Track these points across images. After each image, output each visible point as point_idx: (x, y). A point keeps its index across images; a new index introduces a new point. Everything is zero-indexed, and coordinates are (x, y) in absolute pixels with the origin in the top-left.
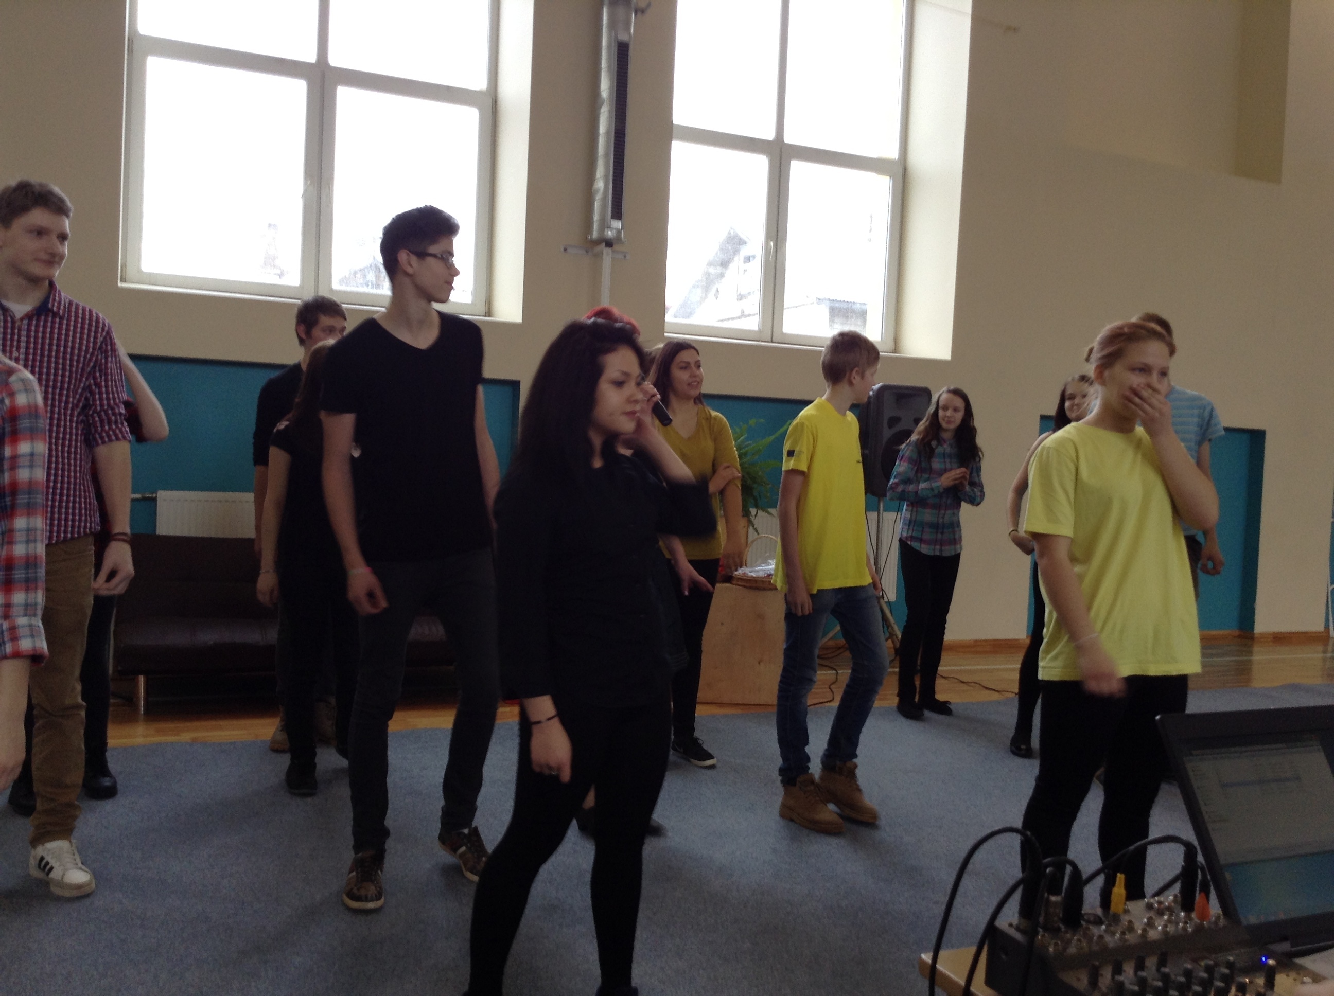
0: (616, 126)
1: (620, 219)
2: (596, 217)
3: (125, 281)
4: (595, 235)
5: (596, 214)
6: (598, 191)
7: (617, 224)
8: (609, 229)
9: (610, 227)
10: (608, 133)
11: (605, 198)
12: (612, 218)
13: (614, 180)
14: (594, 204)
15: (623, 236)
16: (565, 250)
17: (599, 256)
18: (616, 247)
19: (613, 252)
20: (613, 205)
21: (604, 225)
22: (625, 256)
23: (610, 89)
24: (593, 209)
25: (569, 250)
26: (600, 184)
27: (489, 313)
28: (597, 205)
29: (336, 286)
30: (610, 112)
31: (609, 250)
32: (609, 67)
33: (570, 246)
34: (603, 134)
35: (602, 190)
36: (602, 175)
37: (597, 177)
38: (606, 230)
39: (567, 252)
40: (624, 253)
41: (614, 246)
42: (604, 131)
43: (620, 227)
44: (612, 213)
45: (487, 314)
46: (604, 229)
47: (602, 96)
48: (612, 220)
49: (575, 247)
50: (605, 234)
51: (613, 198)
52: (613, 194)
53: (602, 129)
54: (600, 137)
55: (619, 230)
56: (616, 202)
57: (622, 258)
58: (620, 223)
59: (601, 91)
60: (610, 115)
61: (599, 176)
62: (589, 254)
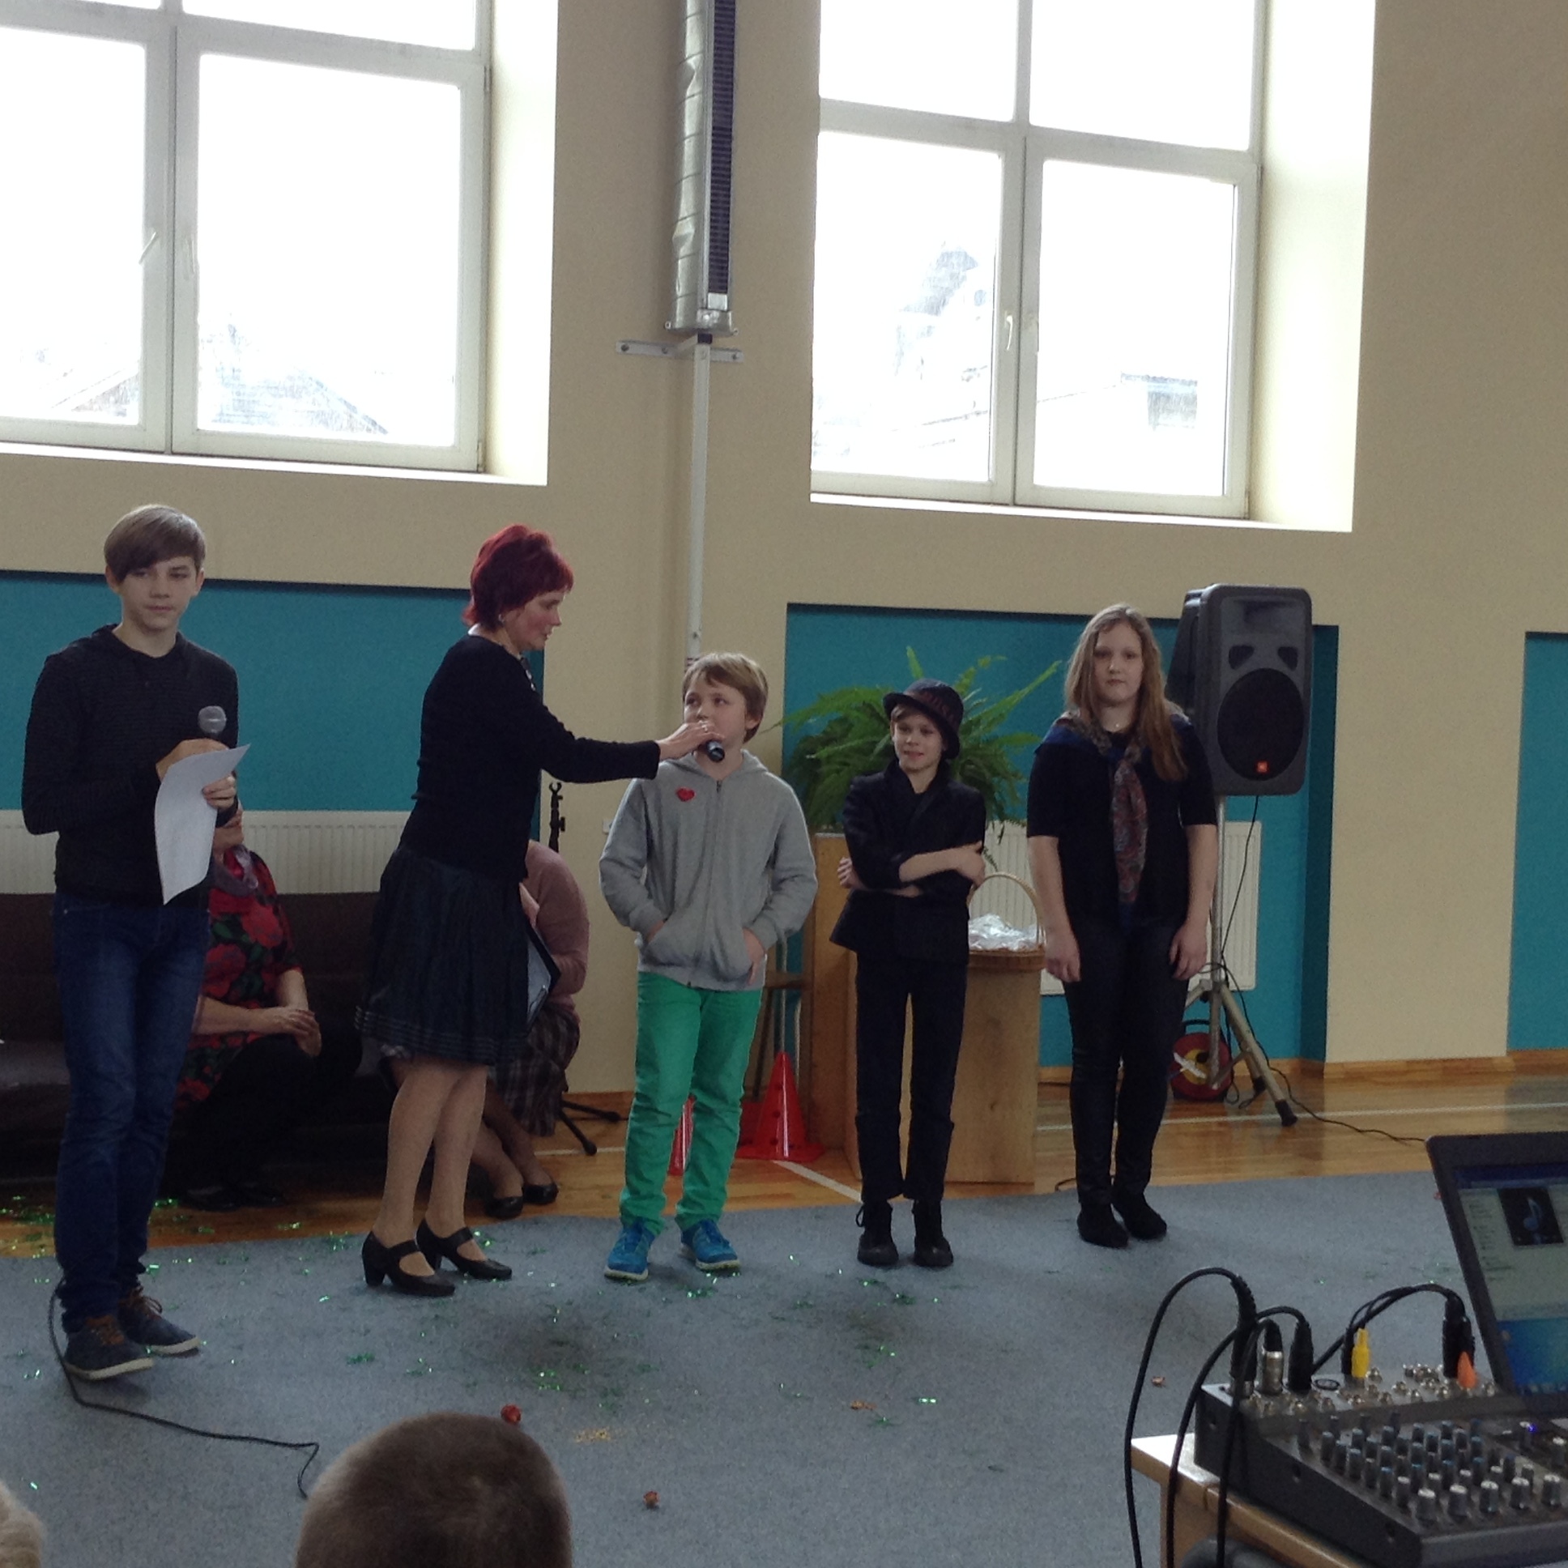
0: (714, 121)
1: (726, 293)
2: (680, 290)
4: (679, 321)
5: (681, 284)
6: (683, 239)
7: (718, 301)
8: (705, 312)
9: (706, 308)
10: (700, 134)
11: (696, 254)
12: (710, 292)
13: (711, 220)
14: (677, 264)
15: (730, 323)
16: (624, 349)
17: (688, 356)
18: (718, 341)
19: (711, 349)
20: (711, 266)
22: (734, 357)
23: (703, 52)
24: (676, 275)
25: (633, 349)
26: (686, 227)
27: (484, 467)
28: (682, 266)
29: (203, 423)
30: (703, 92)
31: (706, 347)
32: (701, 13)
33: (629, 342)
34: (691, 136)
35: (691, 238)
36: (692, 211)
37: (681, 216)
38: (699, 313)
39: (628, 352)
40: (732, 350)
41: (714, 339)
42: (693, 132)
43: (726, 308)
44: (710, 280)
45: (481, 469)
46: (696, 313)
47: (690, 67)
48: (710, 295)
49: (643, 343)
50: (699, 319)
51: (711, 253)
52: (711, 247)
53: (689, 127)
54: (686, 142)
55: (723, 311)
56: (717, 261)
57: (731, 360)
58: (725, 297)
59: (687, 56)
60: (704, 99)
61: (686, 215)
62: (668, 355)
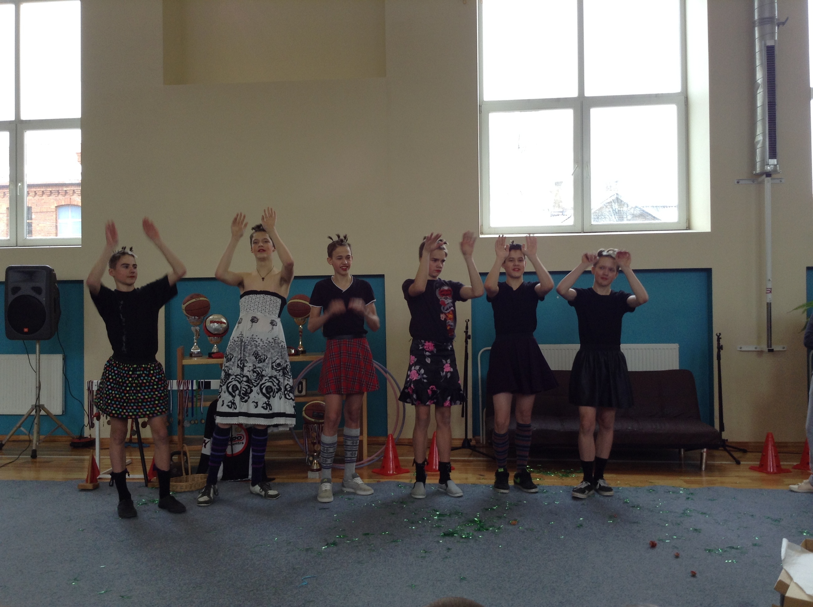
0: (768, 100)
1: (776, 158)
2: (758, 159)
3: (483, 234)
4: (758, 170)
6: (758, 142)
7: (774, 161)
8: (768, 166)
9: (768, 165)
10: (763, 105)
11: (763, 146)
12: (769, 159)
13: (769, 134)
14: (756, 151)
15: (778, 169)
16: (738, 182)
17: (762, 182)
18: (774, 176)
19: (771, 179)
20: (770, 150)
21: (764, 163)
22: (781, 181)
23: (763, 77)
24: (756, 155)
25: (741, 182)
26: (759, 138)
27: (689, 228)
28: (758, 151)
29: (593, 223)
30: (763, 91)
31: (769, 179)
32: (762, 64)
33: (741, 180)
34: (760, 106)
35: (761, 142)
36: (761, 132)
37: (757, 134)
38: (766, 167)
39: (740, 183)
40: (780, 179)
41: (772, 175)
42: (761, 105)
43: (776, 163)
44: (770, 154)
45: (688, 228)
46: (764, 166)
47: (758, 83)
48: (770, 160)
49: (745, 180)
50: (765, 169)
51: (769, 145)
52: (769, 143)
53: (759, 103)
54: (758, 108)
55: (775, 165)
56: (772, 148)
57: (779, 182)
58: (775, 160)
59: (757, 79)
60: (764, 93)
61: (759, 133)
62: (755, 183)
